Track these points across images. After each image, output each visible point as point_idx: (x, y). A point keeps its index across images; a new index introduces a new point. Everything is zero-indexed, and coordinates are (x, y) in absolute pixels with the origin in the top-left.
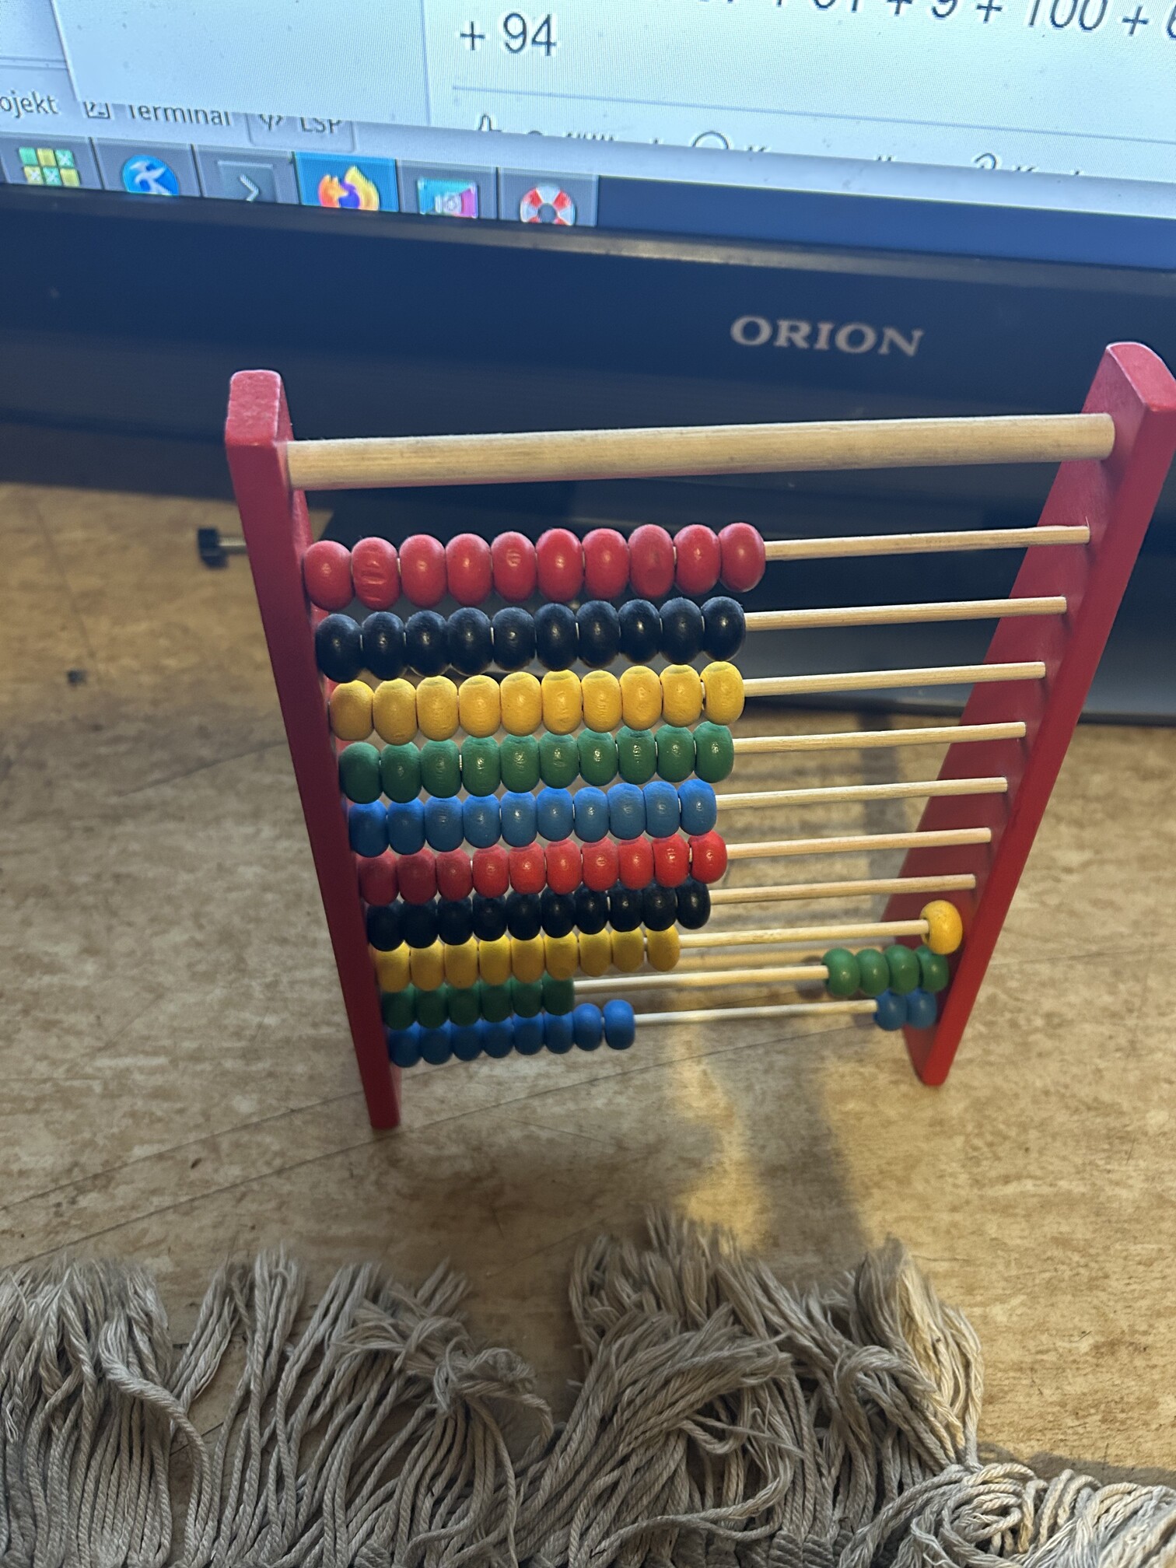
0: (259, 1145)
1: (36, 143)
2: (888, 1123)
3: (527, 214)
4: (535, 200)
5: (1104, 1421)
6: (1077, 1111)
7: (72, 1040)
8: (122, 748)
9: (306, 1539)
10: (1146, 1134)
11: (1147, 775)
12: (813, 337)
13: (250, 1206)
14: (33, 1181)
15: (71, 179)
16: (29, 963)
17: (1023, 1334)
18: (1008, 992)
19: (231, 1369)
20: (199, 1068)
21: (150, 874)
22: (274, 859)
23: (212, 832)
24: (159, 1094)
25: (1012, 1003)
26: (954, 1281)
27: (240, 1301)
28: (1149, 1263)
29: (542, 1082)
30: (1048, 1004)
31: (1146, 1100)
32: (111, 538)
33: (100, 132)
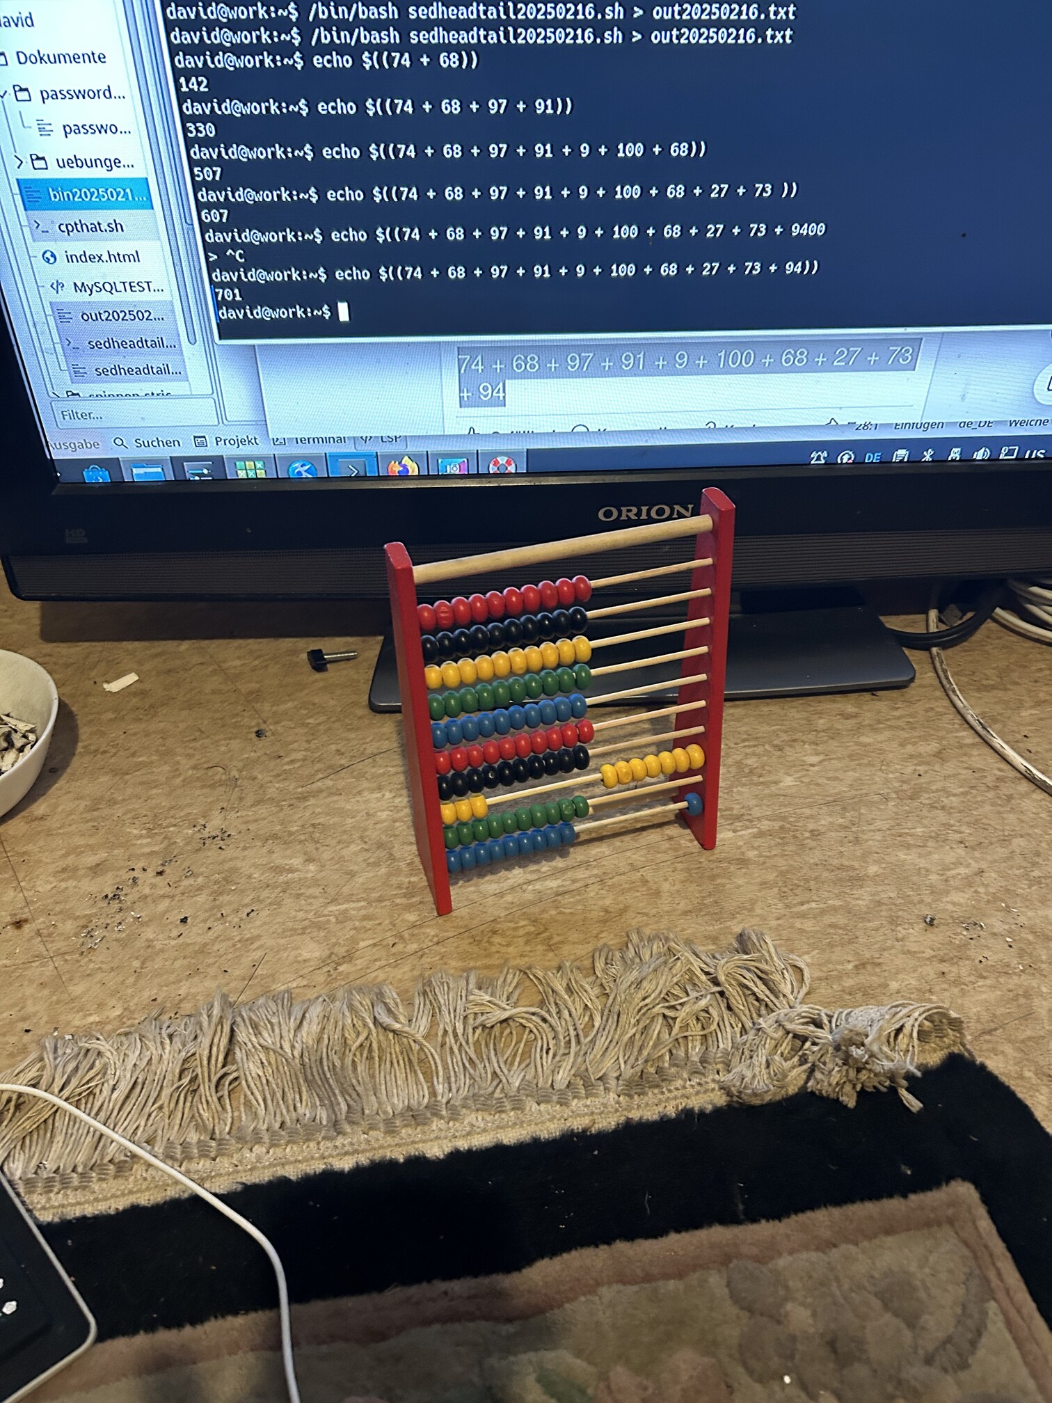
1: (244, 459)
2: (739, 887)
3: (493, 469)
4: (496, 463)
6: (832, 871)
7: (314, 902)
8: (297, 765)
10: (868, 876)
11: (848, 717)
12: (639, 513)
13: (426, 960)
14: (312, 963)
15: (261, 474)
16: (279, 870)
17: (821, 965)
18: (789, 823)
20: (383, 904)
21: (331, 822)
22: (396, 807)
23: (358, 799)
24: (366, 918)
26: (784, 948)
28: (876, 930)
30: (811, 826)
31: (866, 862)
32: (256, 662)
33: (280, 451)
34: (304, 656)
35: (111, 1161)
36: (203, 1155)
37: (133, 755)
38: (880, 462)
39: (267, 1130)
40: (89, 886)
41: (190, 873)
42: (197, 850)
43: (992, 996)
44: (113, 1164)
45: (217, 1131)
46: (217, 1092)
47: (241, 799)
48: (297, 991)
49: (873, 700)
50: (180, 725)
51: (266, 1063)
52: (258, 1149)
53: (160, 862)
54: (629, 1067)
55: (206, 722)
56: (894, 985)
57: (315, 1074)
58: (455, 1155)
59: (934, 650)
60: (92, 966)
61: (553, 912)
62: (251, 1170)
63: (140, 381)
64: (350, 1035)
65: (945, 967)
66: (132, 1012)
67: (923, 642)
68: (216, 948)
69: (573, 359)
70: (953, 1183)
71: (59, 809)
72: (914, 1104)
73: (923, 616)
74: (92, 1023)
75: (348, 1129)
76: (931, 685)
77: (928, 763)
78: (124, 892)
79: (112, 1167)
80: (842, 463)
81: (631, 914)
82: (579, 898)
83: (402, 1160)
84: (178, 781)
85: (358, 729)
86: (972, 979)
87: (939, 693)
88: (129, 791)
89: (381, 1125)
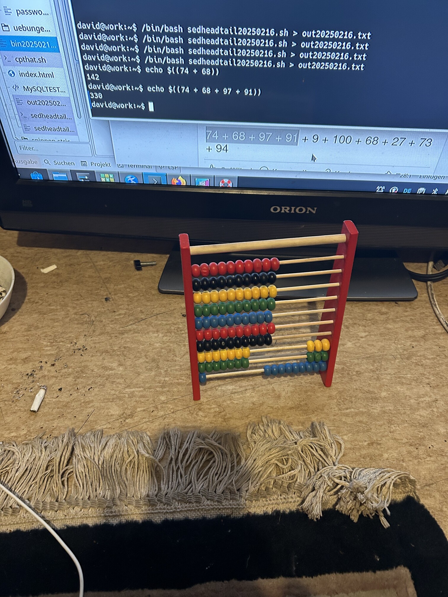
0: (167, 407)
1: (104, 173)
2: (318, 397)
3: (221, 185)
4: (223, 182)
5: (370, 459)
6: (364, 393)
7: (120, 386)
8: (122, 316)
9: (189, 487)
10: (381, 398)
11: (382, 314)
12: (290, 210)
13: (167, 420)
14: (114, 417)
15: (112, 180)
16: (106, 368)
17: (351, 442)
18: (347, 366)
19: (167, 455)
20: (151, 390)
21: (133, 346)
22: (163, 341)
23: (147, 336)
24: (142, 396)
25: (348, 369)
26: (335, 431)
27: (167, 440)
28: (381, 426)
29: (234, 391)
30: (357, 369)
31: (381, 390)
32: (110, 264)
33: (120, 170)
34: (132, 262)
35: (11, 507)
36: (52, 509)
37: (49, 305)
38: (411, 193)
39: (82, 499)
40: (21, 368)
41: (67, 366)
42: (71, 355)
43: (433, 466)
44: (11, 508)
45: (59, 498)
46: (62, 478)
47: (94, 331)
48: (106, 430)
49: (396, 306)
50: (72, 292)
51: (86, 466)
52: (77, 509)
53: (54, 359)
54: (252, 486)
55: (84, 291)
56: (386, 456)
57: (108, 473)
58: (166, 522)
59: (429, 283)
60: (16, 408)
61: (229, 402)
62: (72, 518)
63: (55, 134)
64: (126, 456)
65: (412, 449)
66: (31, 433)
67: (424, 278)
68: (72, 405)
69: (262, 135)
70: (399, 567)
71: (13, 329)
72: (386, 524)
73: (426, 264)
74: (12, 437)
75: (118, 502)
76: (425, 301)
77: (418, 341)
78: (36, 373)
79: (10, 510)
80: (391, 193)
81: (265, 406)
82: (241, 396)
83: (141, 521)
84: (67, 320)
85: (152, 301)
86: (425, 456)
87: (428, 305)
88: (45, 323)
89: (134, 503)
